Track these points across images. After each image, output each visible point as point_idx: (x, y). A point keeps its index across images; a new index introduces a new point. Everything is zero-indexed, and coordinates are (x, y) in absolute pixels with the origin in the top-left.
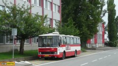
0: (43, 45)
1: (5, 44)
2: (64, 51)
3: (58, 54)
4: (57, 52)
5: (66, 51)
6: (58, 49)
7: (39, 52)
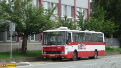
1: (5, 42)
2: (76, 51)
3: (66, 53)
4: (64, 51)
6: (65, 48)
7: (44, 51)
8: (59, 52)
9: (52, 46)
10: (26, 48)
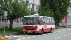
0: (27, 24)
3: (38, 30)
4: (37, 29)
5: (44, 28)
6: (38, 27)
7: (24, 29)
8: (34, 29)
9: (30, 26)
10: (12, 27)
